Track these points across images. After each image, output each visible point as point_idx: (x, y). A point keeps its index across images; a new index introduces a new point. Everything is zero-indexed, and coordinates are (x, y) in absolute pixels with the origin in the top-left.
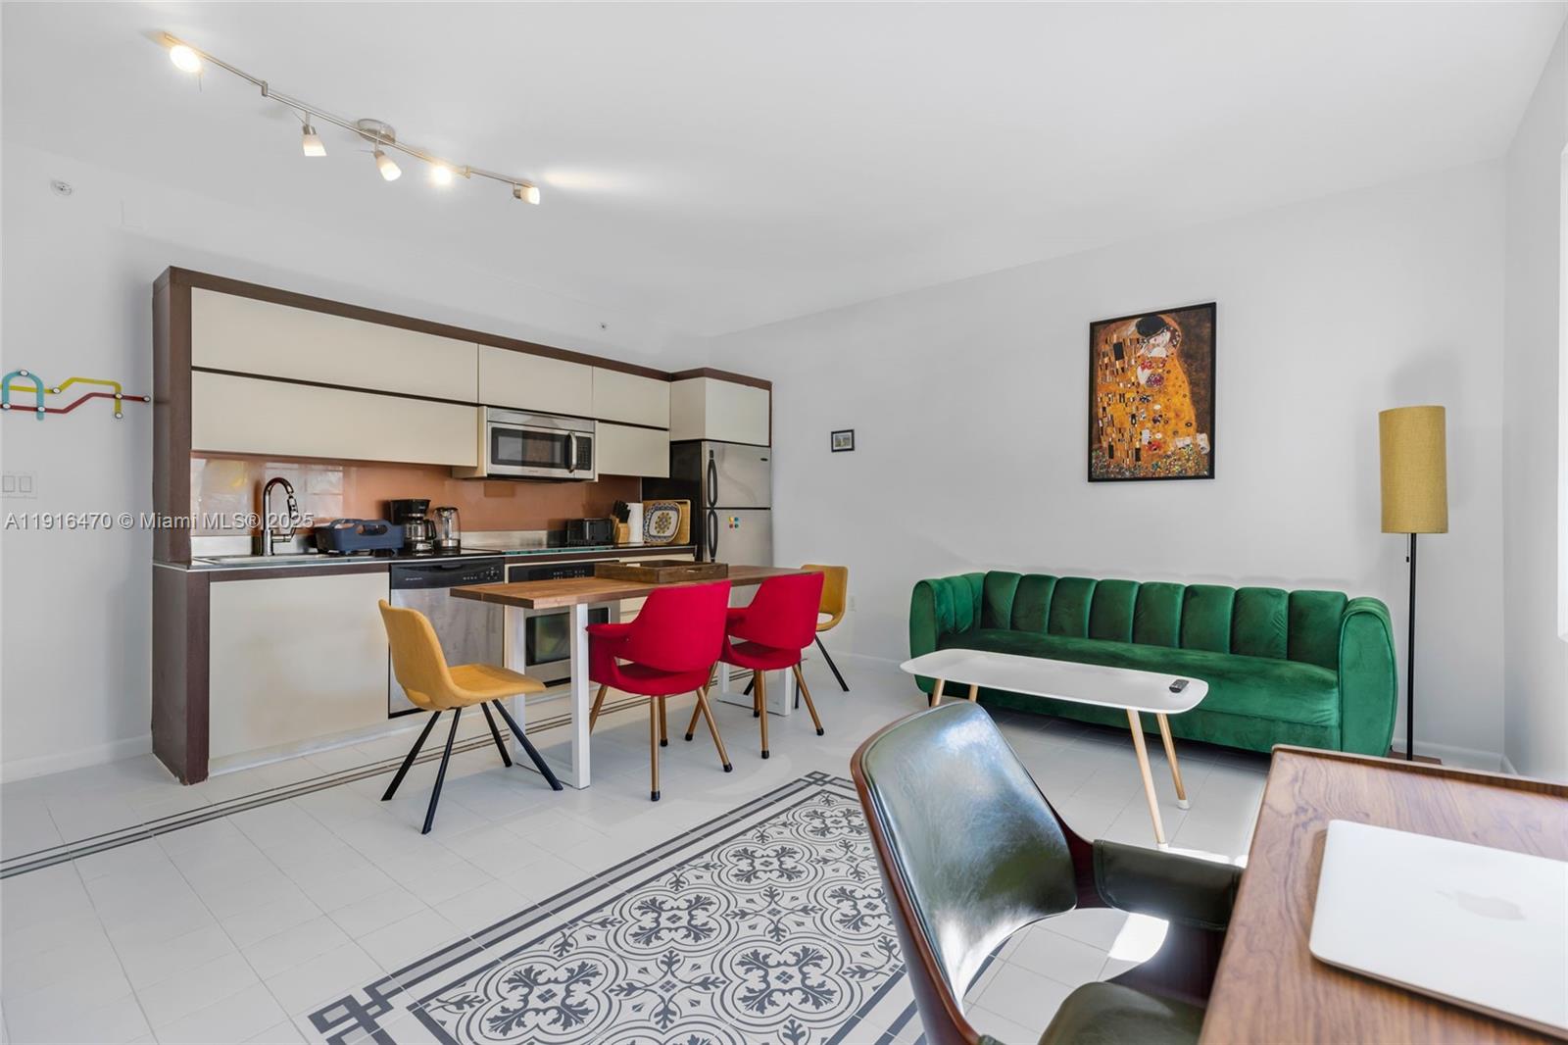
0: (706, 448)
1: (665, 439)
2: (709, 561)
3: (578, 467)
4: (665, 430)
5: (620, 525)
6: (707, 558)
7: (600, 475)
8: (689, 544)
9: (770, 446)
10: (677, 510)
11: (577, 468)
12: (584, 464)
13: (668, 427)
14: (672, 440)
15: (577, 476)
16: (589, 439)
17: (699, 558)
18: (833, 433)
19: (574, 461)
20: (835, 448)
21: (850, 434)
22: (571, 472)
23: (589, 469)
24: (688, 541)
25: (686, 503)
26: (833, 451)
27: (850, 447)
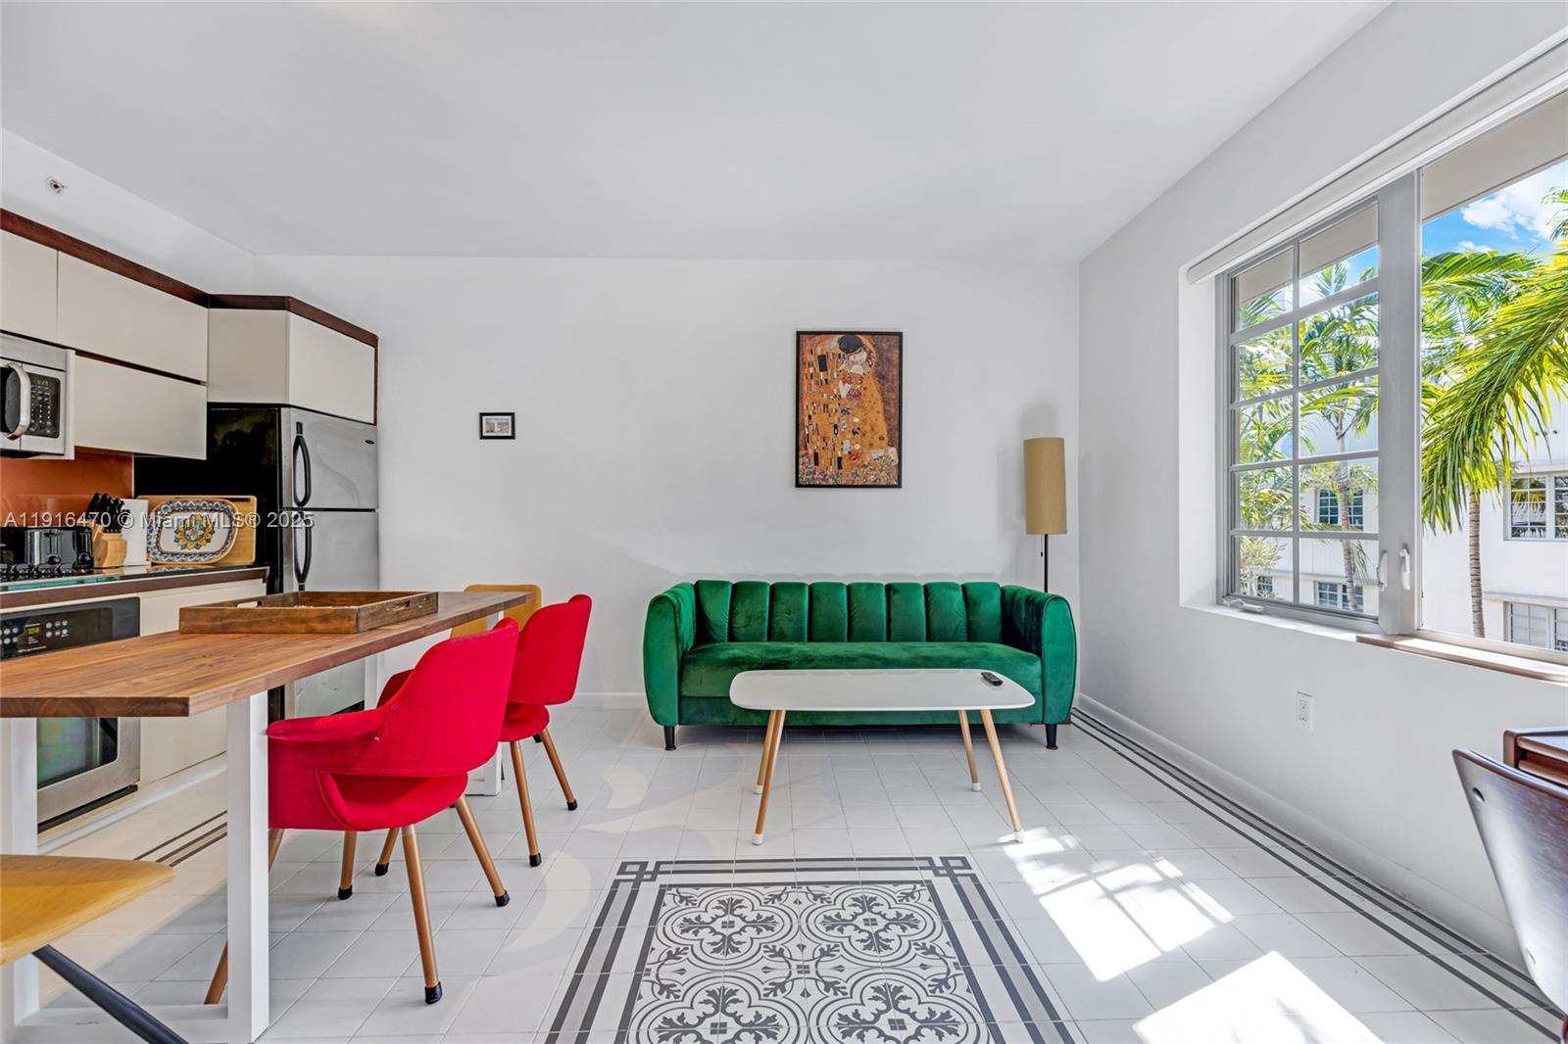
0: (288, 421)
1: (201, 397)
2: (296, 589)
3: (36, 429)
4: (198, 382)
5: (106, 537)
6: (291, 585)
7: (77, 449)
8: (256, 564)
9: (375, 424)
10: (229, 513)
11: (28, 432)
12: (42, 427)
13: (203, 378)
14: (211, 401)
15: (25, 448)
16: (56, 383)
17: (274, 584)
18: (482, 415)
19: (25, 419)
20: (485, 434)
21: (509, 417)
22: (14, 438)
23: (55, 435)
24: (254, 559)
25: (247, 500)
26: (482, 437)
27: (510, 434)
